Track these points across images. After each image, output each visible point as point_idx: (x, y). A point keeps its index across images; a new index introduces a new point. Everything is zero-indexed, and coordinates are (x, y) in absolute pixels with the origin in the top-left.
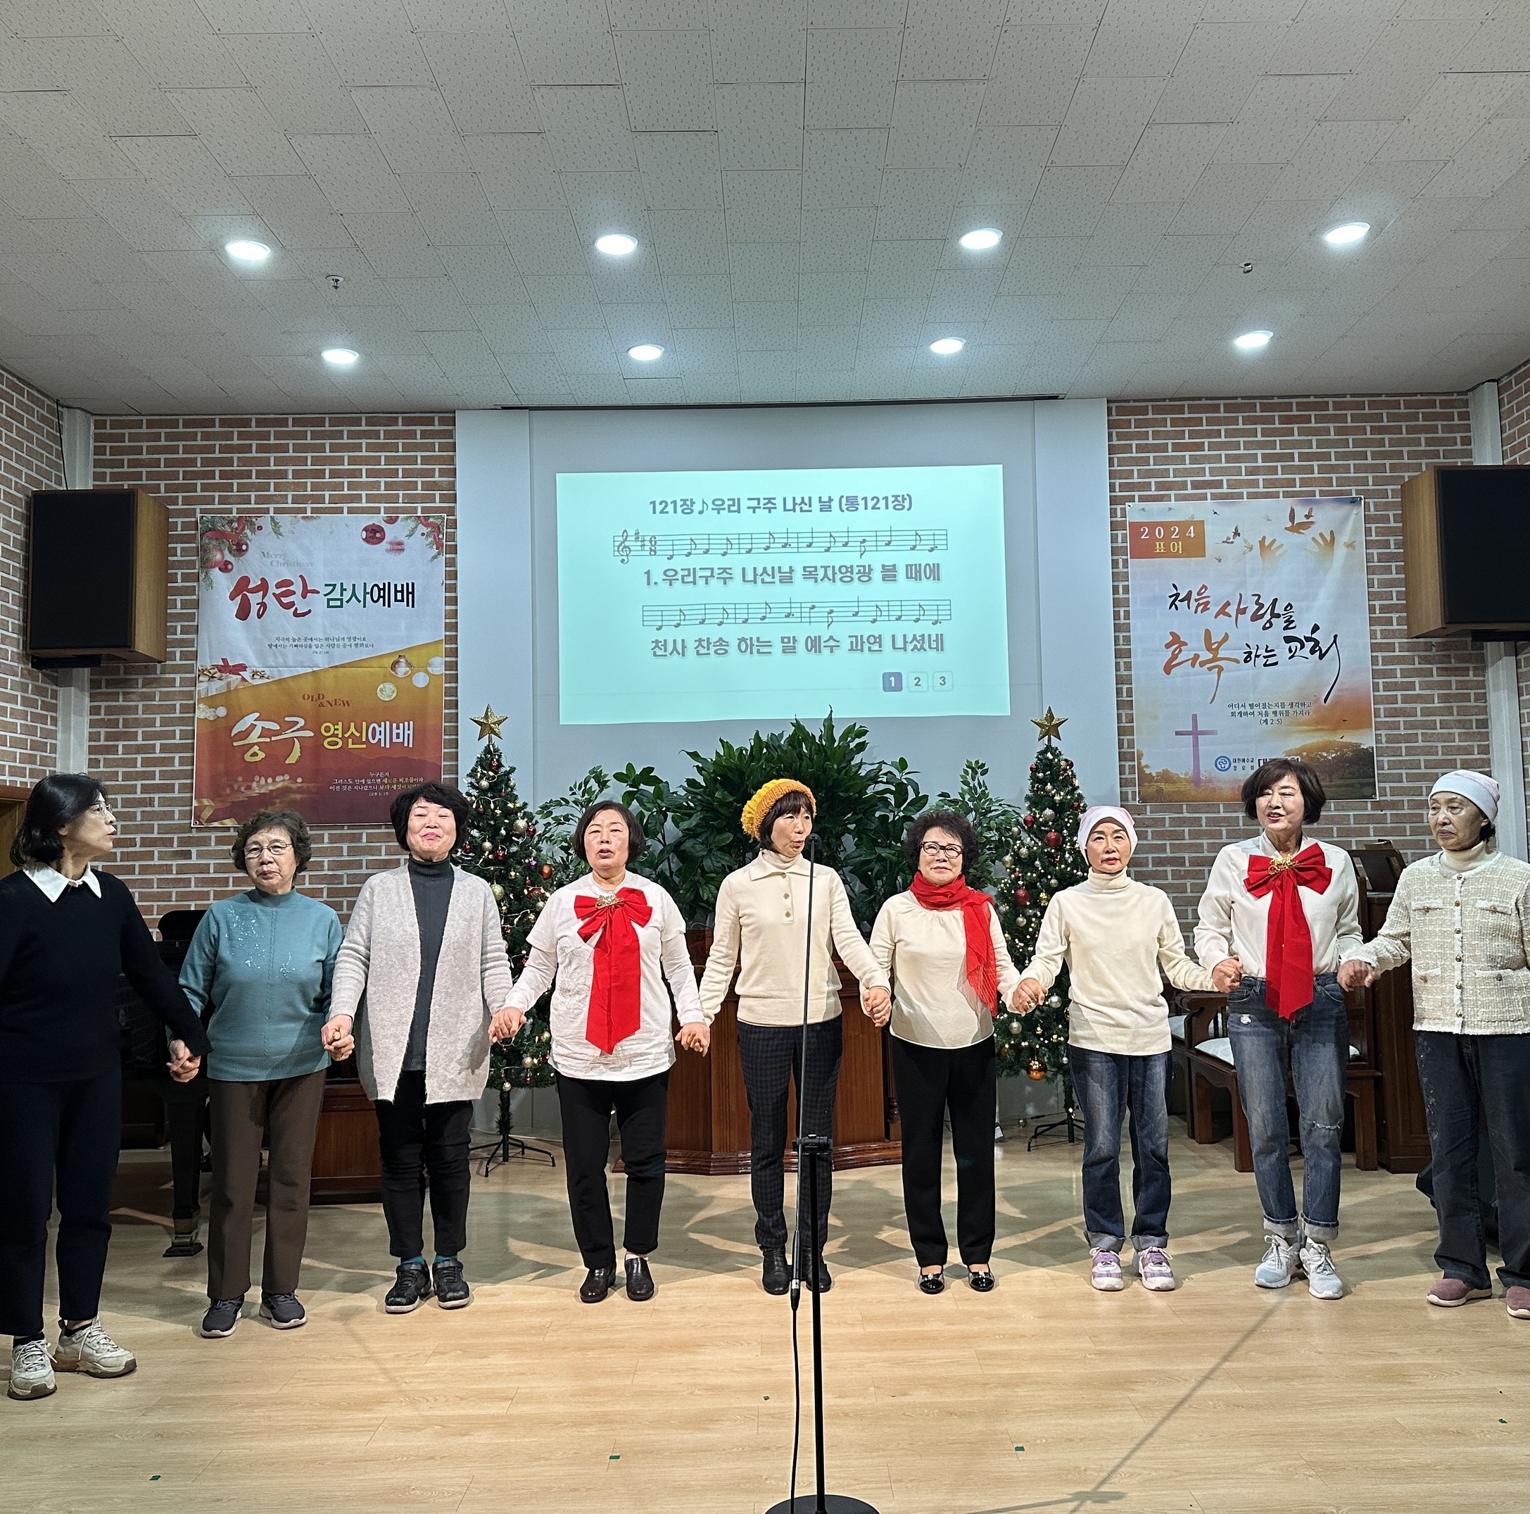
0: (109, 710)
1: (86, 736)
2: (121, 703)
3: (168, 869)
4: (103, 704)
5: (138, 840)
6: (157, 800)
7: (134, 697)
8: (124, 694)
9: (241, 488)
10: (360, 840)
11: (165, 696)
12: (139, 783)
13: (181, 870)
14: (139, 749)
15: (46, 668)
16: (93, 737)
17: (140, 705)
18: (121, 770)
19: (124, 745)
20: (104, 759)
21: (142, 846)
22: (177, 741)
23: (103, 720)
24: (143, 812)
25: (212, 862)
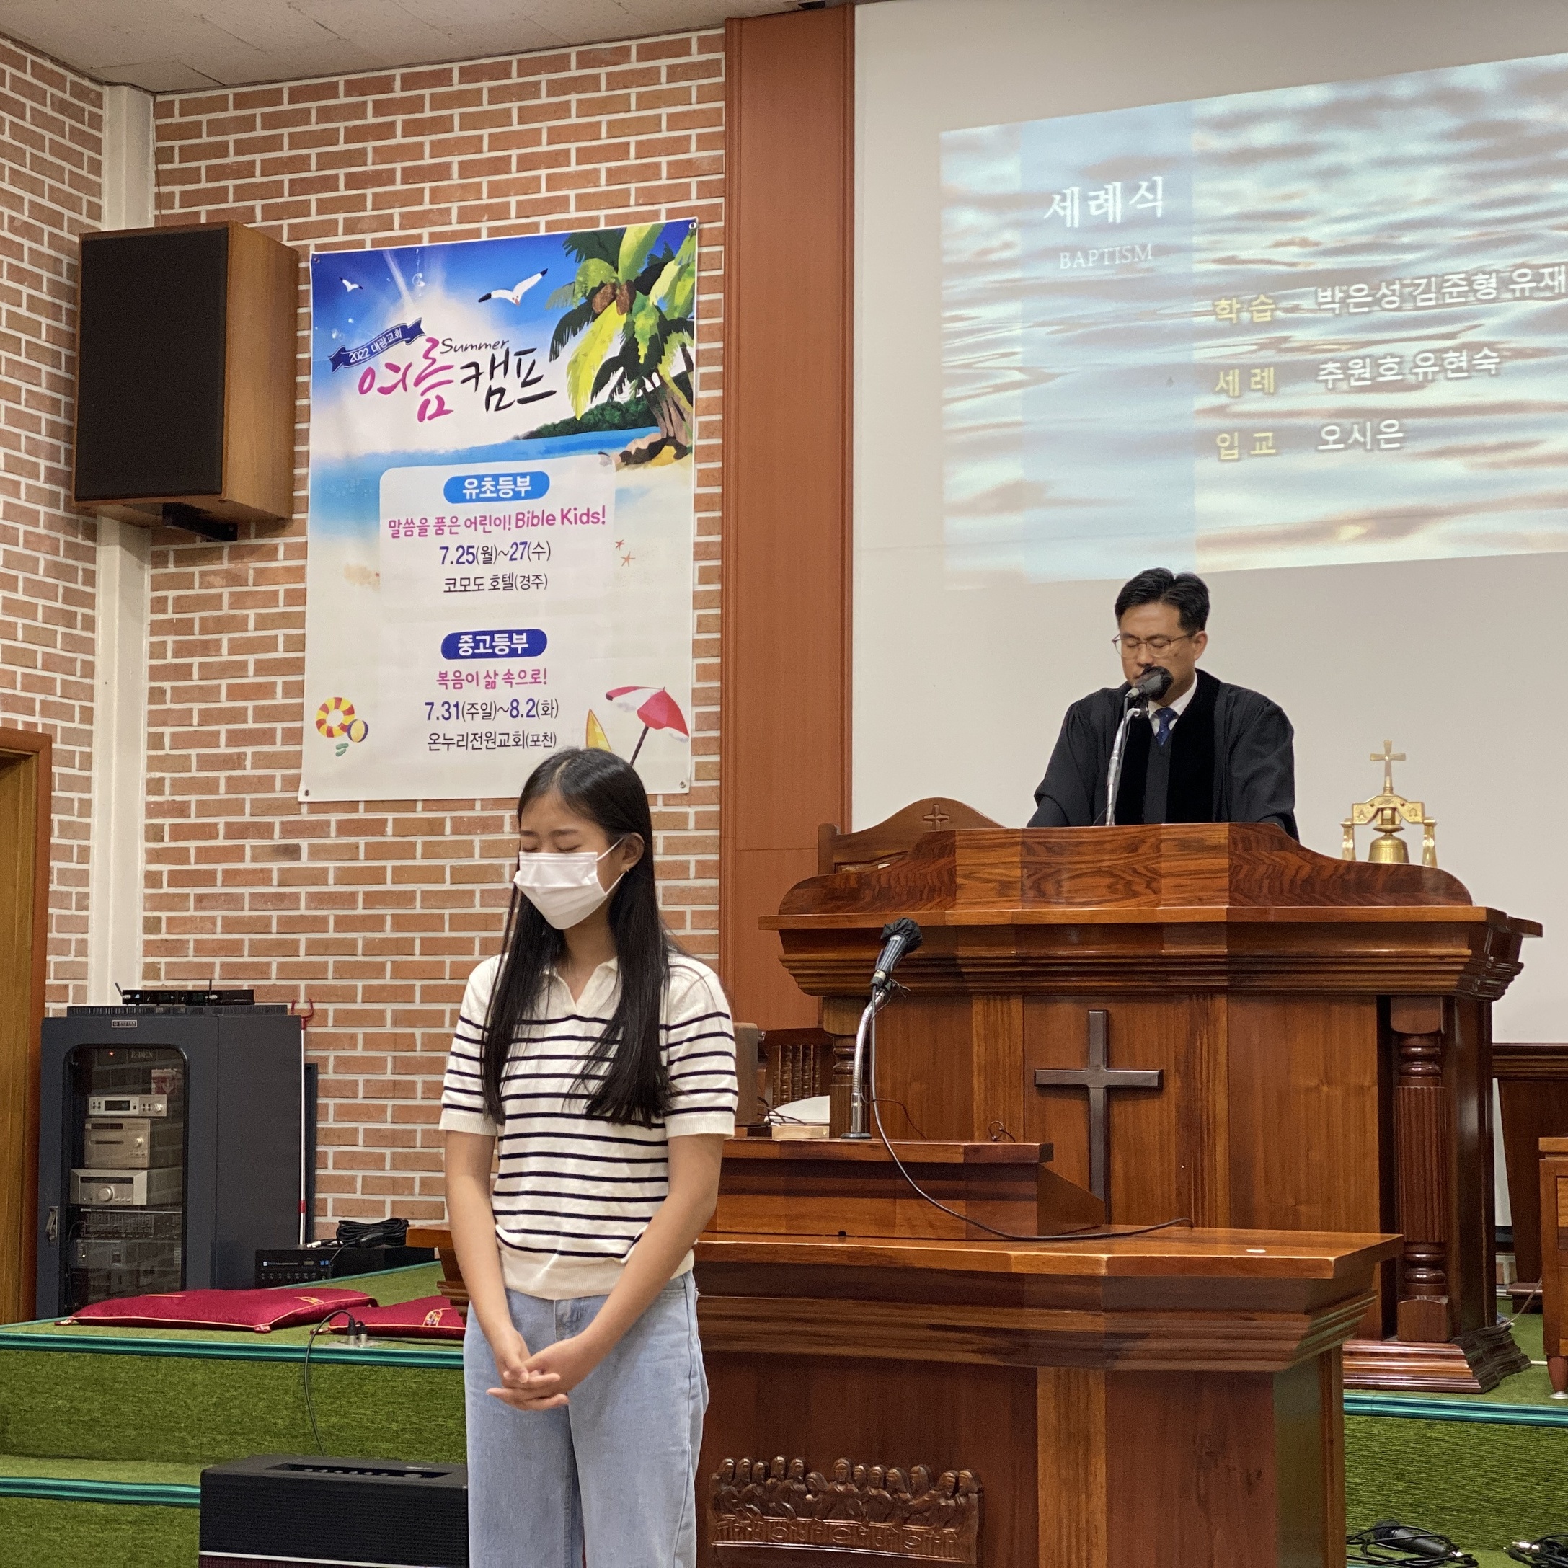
1: (146, 648)
2: (198, 591)
3: (265, 877)
4: (171, 594)
5: (221, 828)
6: (249, 757)
7: (215, 579)
8: (203, 574)
9: (381, 201)
12: (223, 729)
13: (287, 878)
14: (225, 670)
16: (156, 650)
17: (226, 592)
18: (196, 706)
19: (201, 664)
20: (173, 688)
21: (227, 837)
22: (280, 654)
23: (170, 621)
24: (228, 778)
25: (331, 865)
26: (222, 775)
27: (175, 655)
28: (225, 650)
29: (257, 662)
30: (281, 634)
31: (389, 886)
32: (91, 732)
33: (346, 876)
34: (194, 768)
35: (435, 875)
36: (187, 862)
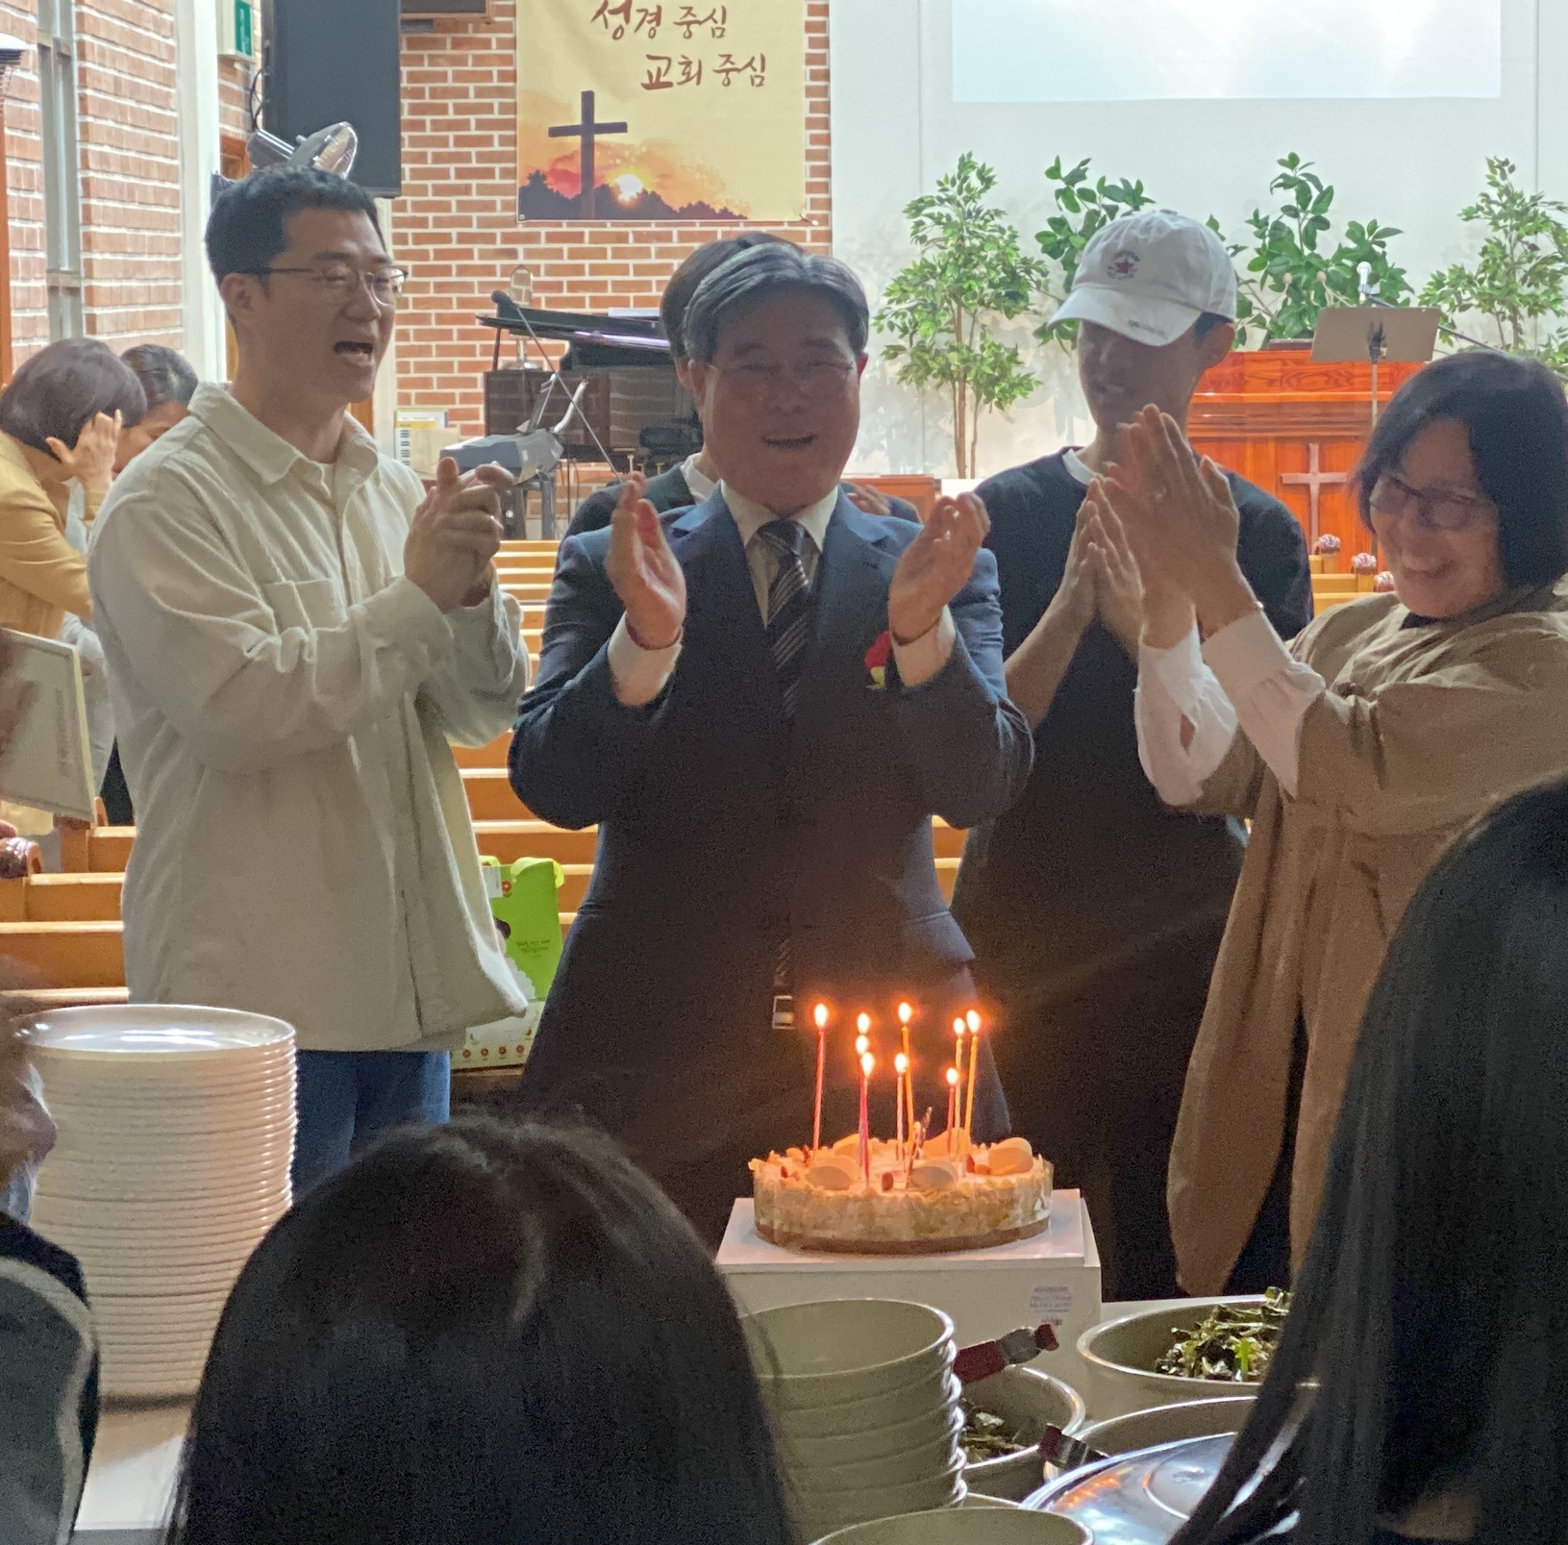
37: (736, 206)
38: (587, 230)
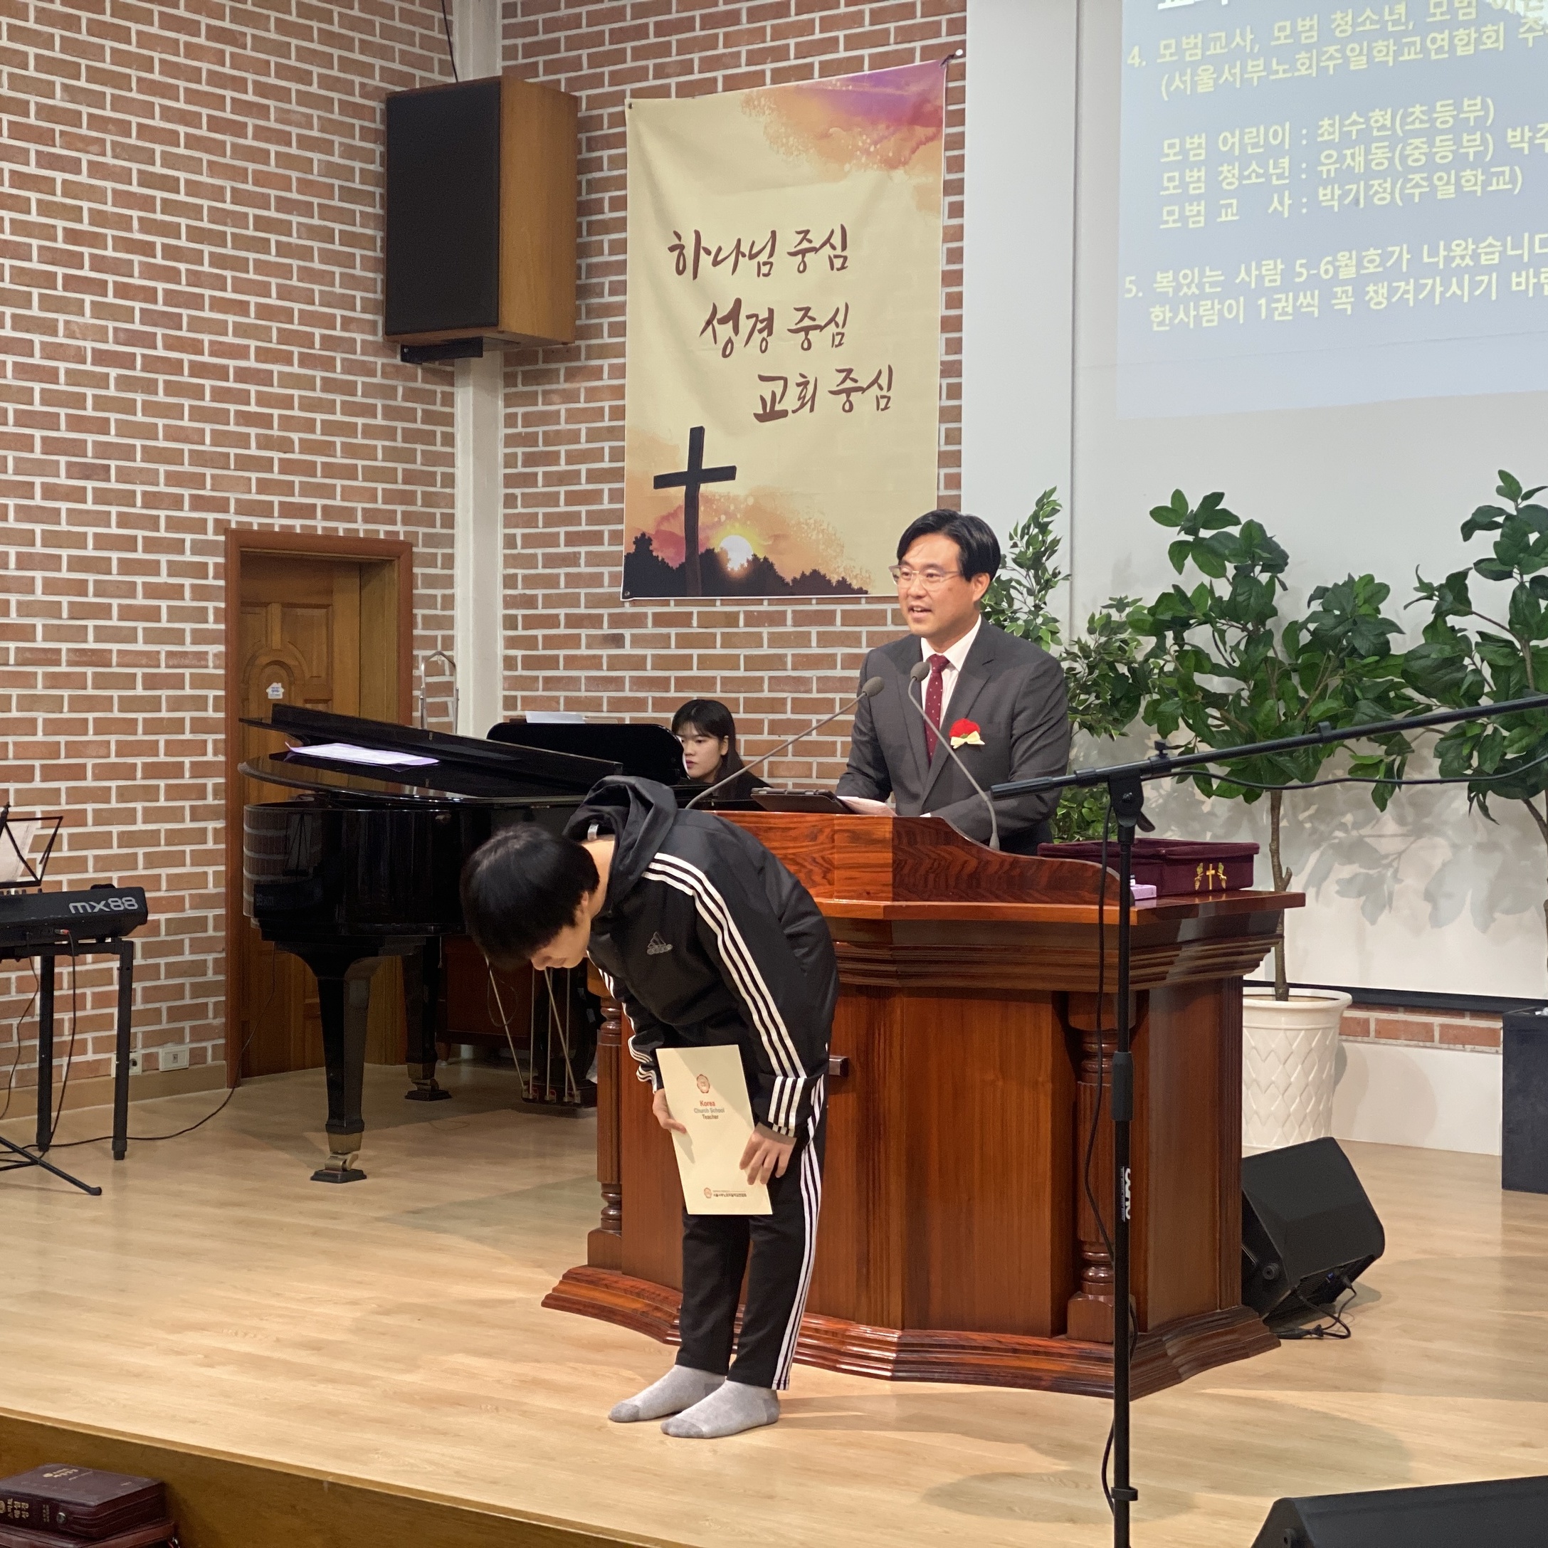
0: (529, 420)
1: (501, 459)
2: (541, 407)
3: (595, 662)
4: (520, 410)
5: (562, 618)
6: (583, 555)
7: (555, 398)
8: (545, 393)
9: (684, 47)
10: (831, 622)
11: (592, 394)
12: (562, 530)
13: (614, 663)
14: (563, 478)
15: (426, 361)
16: (510, 461)
17: (563, 408)
18: (541, 511)
19: (545, 474)
20: (523, 494)
21: (567, 626)
22: (606, 464)
23: (520, 434)
24: (567, 575)
25: (649, 652)
26: (562, 571)
27: (524, 466)
28: (563, 461)
29: (588, 471)
30: (607, 445)
31: (695, 672)
32: (453, 536)
33: (660, 663)
34: (540, 565)
35: (731, 663)
36: (536, 648)
37: (856, 577)
38: (695, 610)
